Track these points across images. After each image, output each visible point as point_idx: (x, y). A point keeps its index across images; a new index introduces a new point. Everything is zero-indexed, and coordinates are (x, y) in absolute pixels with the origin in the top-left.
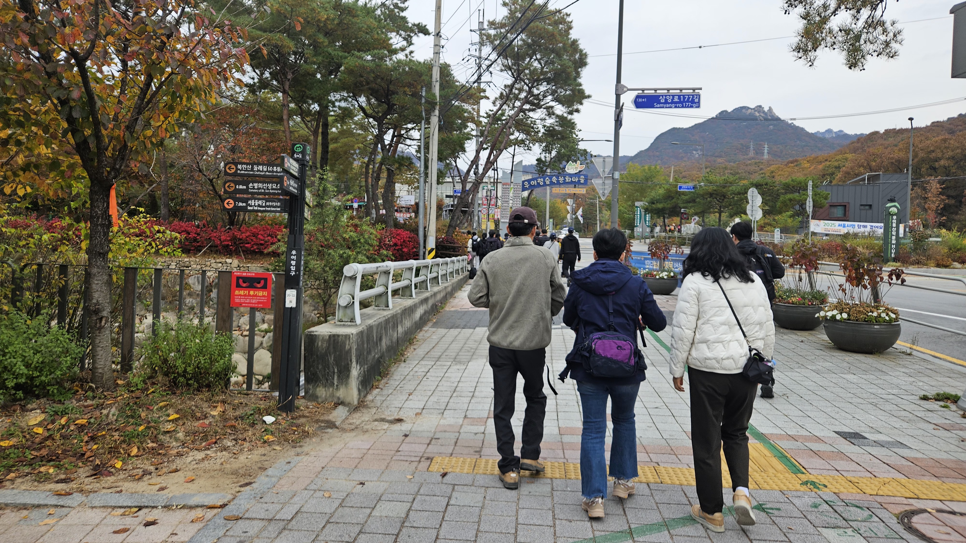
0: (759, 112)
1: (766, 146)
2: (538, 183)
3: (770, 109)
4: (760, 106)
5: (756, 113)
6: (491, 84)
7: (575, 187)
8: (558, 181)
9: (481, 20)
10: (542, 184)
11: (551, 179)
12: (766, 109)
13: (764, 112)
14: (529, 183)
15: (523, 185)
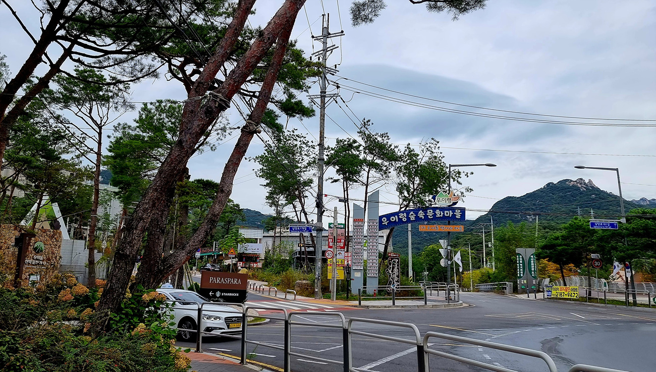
0: (581, 184)
1: (592, 211)
2: (400, 220)
3: (590, 181)
4: (581, 179)
5: (578, 184)
6: (338, 99)
7: (449, 224)
8: (426, 216)
9: (325, 25)
10: (404, 220)
11: (417, 214)
12: (587, 181)
13: (585, 184)
14: (388, 219)
15: (381, 222)
